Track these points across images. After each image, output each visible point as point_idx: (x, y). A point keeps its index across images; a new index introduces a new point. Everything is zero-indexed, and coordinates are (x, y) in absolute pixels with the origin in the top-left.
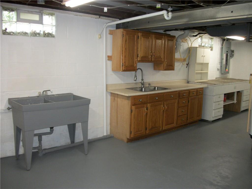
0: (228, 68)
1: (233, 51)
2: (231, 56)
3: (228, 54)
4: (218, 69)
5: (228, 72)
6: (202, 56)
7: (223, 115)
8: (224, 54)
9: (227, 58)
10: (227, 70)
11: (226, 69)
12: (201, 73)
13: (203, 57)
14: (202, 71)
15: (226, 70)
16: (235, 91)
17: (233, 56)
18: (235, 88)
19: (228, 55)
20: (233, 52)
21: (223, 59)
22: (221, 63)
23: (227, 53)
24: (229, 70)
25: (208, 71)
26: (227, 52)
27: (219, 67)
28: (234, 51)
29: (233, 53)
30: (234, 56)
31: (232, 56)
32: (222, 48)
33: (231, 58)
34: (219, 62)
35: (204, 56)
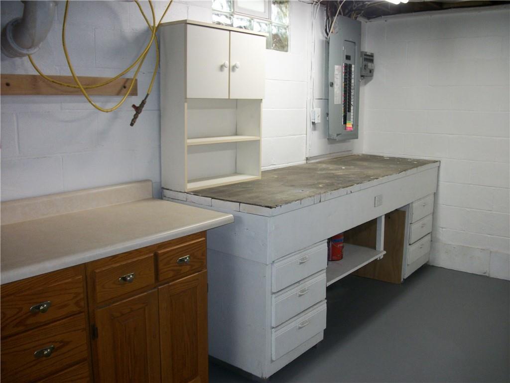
0: (352, 117)
1: (372, 56)
2: (364, 73)
3: (350, 66)
4: (313, 123)
5: (354, 135)
6: (222, 67)
7: (326, 332)
8: (336, 67)
9: (350, 81)
10: (349, 125)
11: (345, 123)
12: (235, 145)
13: (226, 70)
14: (236, 134)
15: (346, 128)
16: (380, 212)
17: (372, 76)
18: (377, 201)
19: (353, 69)
20: (372, 61)
21: (332, 84)
22: (326, 99)
23: (348, 62)
24: (356, 125)
25: (259, 134)
26: (348, 58)
27: (317, 114)
28: (375, 59)
29: (370, 64)
30: (376, 74)
31: (367, 74)
32: (327, 43)
33: (362, 82)
34: (317, 94)
35: (233, 68)
